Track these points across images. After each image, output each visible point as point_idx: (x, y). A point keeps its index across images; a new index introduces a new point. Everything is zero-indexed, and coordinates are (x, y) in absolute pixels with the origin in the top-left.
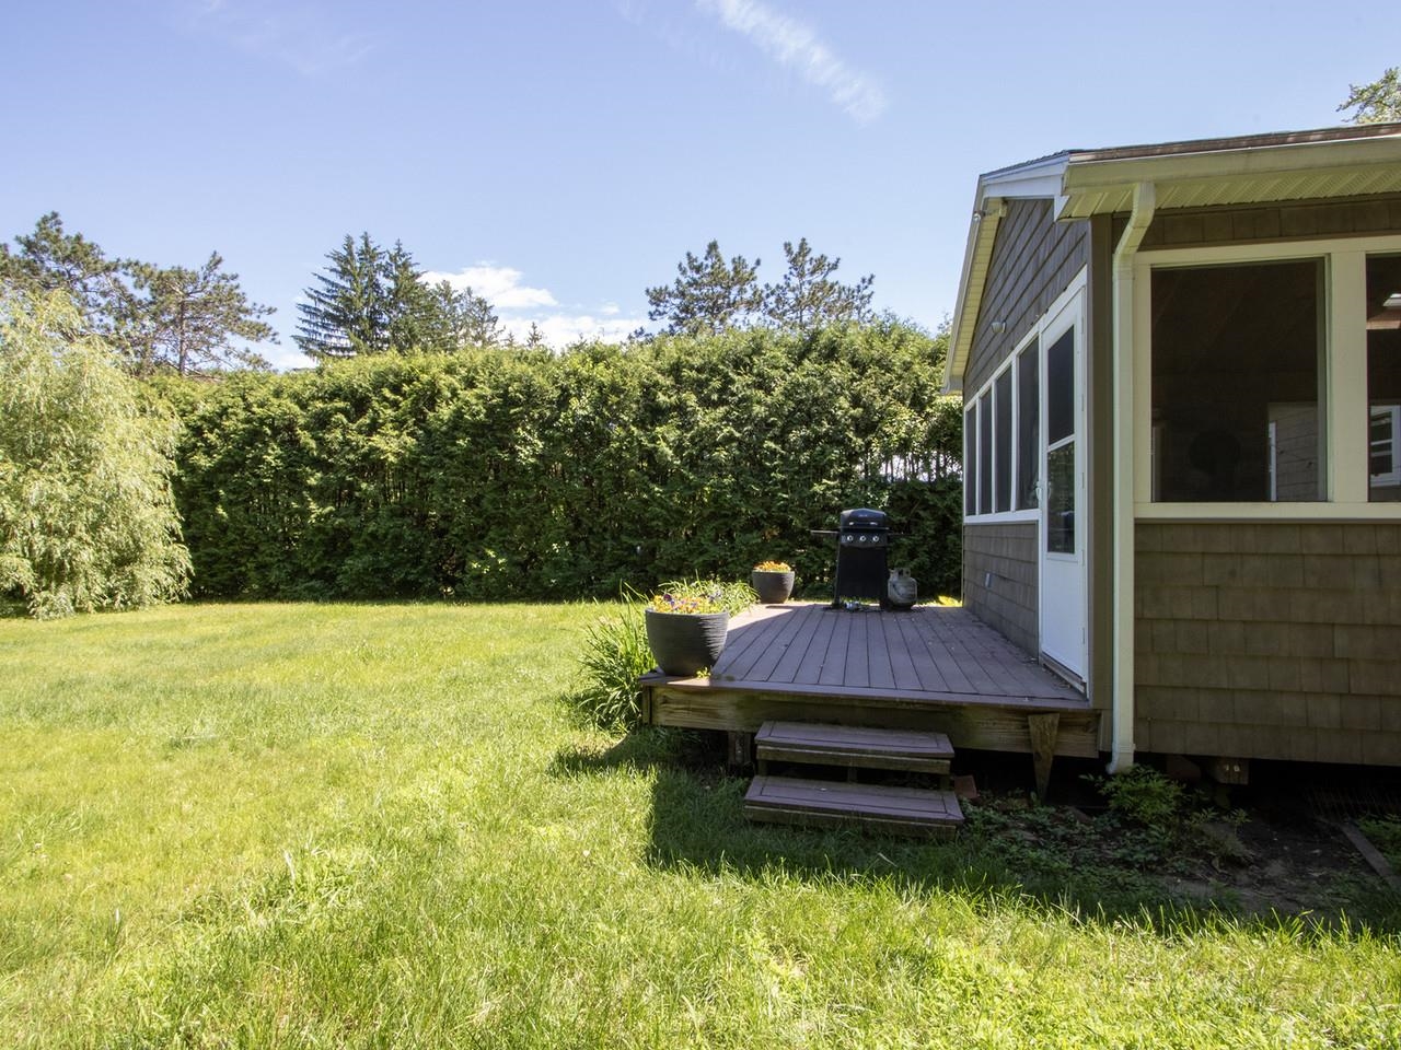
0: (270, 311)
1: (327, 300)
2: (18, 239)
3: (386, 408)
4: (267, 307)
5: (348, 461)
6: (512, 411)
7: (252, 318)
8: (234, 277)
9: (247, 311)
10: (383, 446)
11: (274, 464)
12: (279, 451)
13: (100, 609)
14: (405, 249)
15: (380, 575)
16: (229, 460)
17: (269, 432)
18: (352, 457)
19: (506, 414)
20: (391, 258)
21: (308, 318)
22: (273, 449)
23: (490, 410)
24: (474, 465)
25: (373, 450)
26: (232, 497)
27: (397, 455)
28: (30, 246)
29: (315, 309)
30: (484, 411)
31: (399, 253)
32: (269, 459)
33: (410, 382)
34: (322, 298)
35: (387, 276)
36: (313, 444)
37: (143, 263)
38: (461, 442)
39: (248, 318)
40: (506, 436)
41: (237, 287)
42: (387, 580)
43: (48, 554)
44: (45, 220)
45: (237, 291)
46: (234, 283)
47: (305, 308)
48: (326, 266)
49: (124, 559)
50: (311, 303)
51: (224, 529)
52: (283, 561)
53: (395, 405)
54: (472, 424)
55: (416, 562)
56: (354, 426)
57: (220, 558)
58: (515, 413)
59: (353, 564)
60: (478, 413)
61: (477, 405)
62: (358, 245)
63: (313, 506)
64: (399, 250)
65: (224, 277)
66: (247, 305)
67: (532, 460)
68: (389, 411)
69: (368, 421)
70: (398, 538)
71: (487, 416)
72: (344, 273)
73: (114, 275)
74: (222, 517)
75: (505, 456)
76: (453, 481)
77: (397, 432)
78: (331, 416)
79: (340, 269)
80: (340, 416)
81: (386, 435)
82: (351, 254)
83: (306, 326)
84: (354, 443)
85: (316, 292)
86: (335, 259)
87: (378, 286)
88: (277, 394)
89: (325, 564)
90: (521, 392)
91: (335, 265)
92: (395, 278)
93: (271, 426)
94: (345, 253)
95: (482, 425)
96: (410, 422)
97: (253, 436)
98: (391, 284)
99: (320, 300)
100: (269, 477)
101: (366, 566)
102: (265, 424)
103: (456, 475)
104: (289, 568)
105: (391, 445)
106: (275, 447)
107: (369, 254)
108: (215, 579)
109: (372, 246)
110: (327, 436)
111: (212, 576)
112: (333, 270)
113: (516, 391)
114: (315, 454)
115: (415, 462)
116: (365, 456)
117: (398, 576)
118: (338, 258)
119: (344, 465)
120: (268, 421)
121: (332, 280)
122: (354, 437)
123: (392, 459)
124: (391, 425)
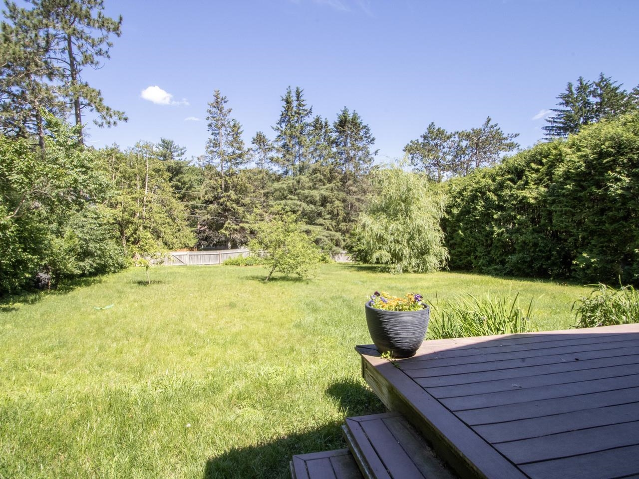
0: (516, 136)
1: (558, 120)
2: (421, 136)
3: (532, 173)
4: (514, 135)
5: (512, 204)
6: (605, 161)
7: (508, 142)
8: (496, 125)
9: (504, 139)
10: (528, 195)
11: (480, 210)
12: (483, 204)
13: (415, 272)
14: (605, 77)
15: (526, 264)
16: (464, 210)
17: (480, 195)
18: (515, 202)
19: (600, 164)
20: (596, 85)
21: (548, 133)
22: (481, 203)
23: (589, 164)
24: (580, 199)
25: (524, 197)
26: (465, 226)
27: (536, 198)
28: (425, 137)
29: (552, 127)
30: (584, 165)
31: (602, 79)
32: (478, 207)
33: (546, 157)
34: (556, 120)
35: (595, 96)
36: (495, 198)
37: (460, 131)
38: (568, 186)
39: (506, 142)
40: (601, 178)
41: (499, 129)
42: (530, 266)
43: (395, 250)
44: (430, 126)
45: (499, 131)
46: (497, 127)
47: (546, 128)
48: (556, 103)
49: (423, 252)
50: (550, 124)
51: (463, 240)
52: (485, 255)
53: (537, 171)
54: (577, 174)
55: (548, 258)
56: (516, 186)
57: (463, 253)
58: (608, 162)
59: (513, 258)
60: (581, 166)
61: (578, 162)
62: (576, 84)
63: (495, 229)
64: (602, 78)
65: (492, 127)
66: (505, 136)
67: (619, 192)
68: (534, 175)
69: (523, 183)
70: (536, 245)
71: (586, 167)
72: (567, 103)
73: (451, 139)
74: (461, 235)
75: (600, 192)
76: (566, 210)
77: (536, 186)
78: (504, 183)
79: (564, 102)
80: (509, 182)
81: (531, 188)
82: (571, 92)
83: (548, 137)
84: (515, 195)
85: (552, 118)
86: (561, 98)
87: (590, 103)
88: (484, 177)
89: (503, 257)
90: (612, 147)
91: (561, 101)
92: (600, 95)
93: (480, 192)
94: (567, 92)
95: (583, 174)
96: (545, 179)
97: (474, 198)
98: (598, 100)
99: (554, 122)
100: (478, 216)
101: (518, 259)
102: (478, 192)
103: (567, 206)
104: (488, 259)
105: (532, 194)
106: (482, 202)
107: (582, 88)
108: (461, 262)
109: (584, 83)
110: (502, 193)
111: (461, 261)
112: (561, 104)
113: (609, 147)
114: (497, 203)
115: (545, 201)
116: (521, 201)
117: (536, 265)
118: (563, 97)
119: (511, 207)
120: (479, 190)
121: (560, 109)
122: (514, 192)
123: (532, 201)
124: (533, 183)
